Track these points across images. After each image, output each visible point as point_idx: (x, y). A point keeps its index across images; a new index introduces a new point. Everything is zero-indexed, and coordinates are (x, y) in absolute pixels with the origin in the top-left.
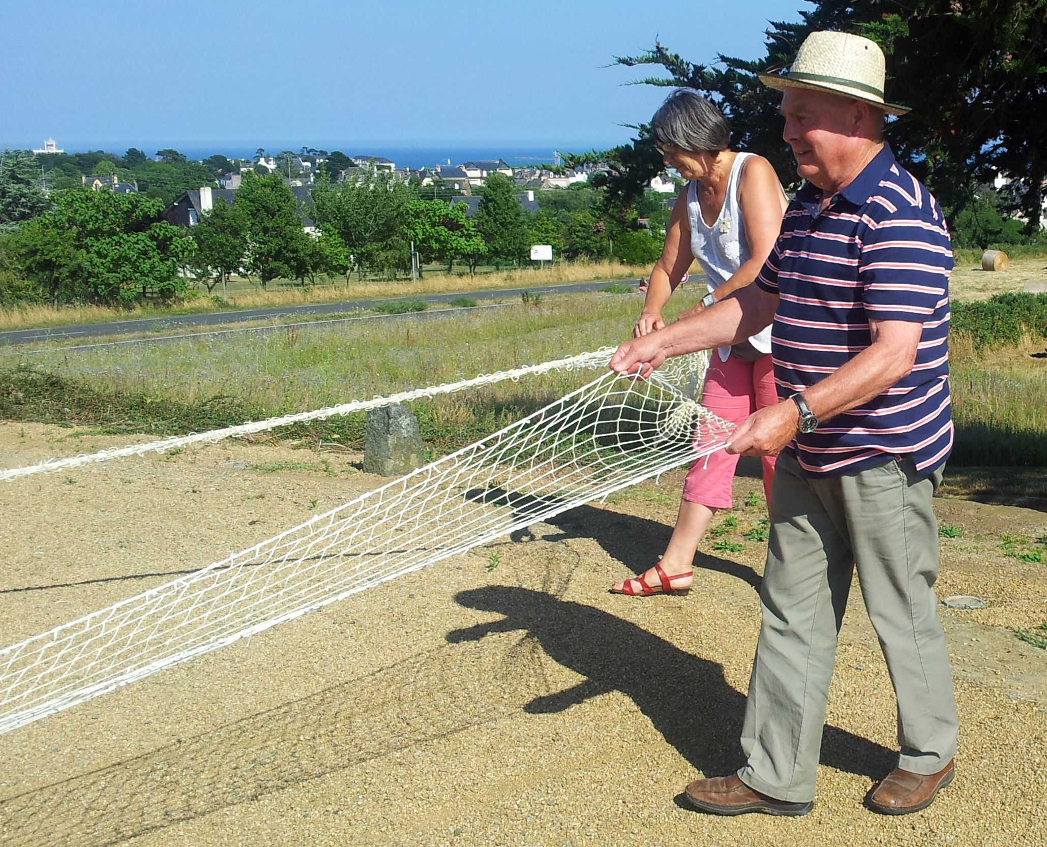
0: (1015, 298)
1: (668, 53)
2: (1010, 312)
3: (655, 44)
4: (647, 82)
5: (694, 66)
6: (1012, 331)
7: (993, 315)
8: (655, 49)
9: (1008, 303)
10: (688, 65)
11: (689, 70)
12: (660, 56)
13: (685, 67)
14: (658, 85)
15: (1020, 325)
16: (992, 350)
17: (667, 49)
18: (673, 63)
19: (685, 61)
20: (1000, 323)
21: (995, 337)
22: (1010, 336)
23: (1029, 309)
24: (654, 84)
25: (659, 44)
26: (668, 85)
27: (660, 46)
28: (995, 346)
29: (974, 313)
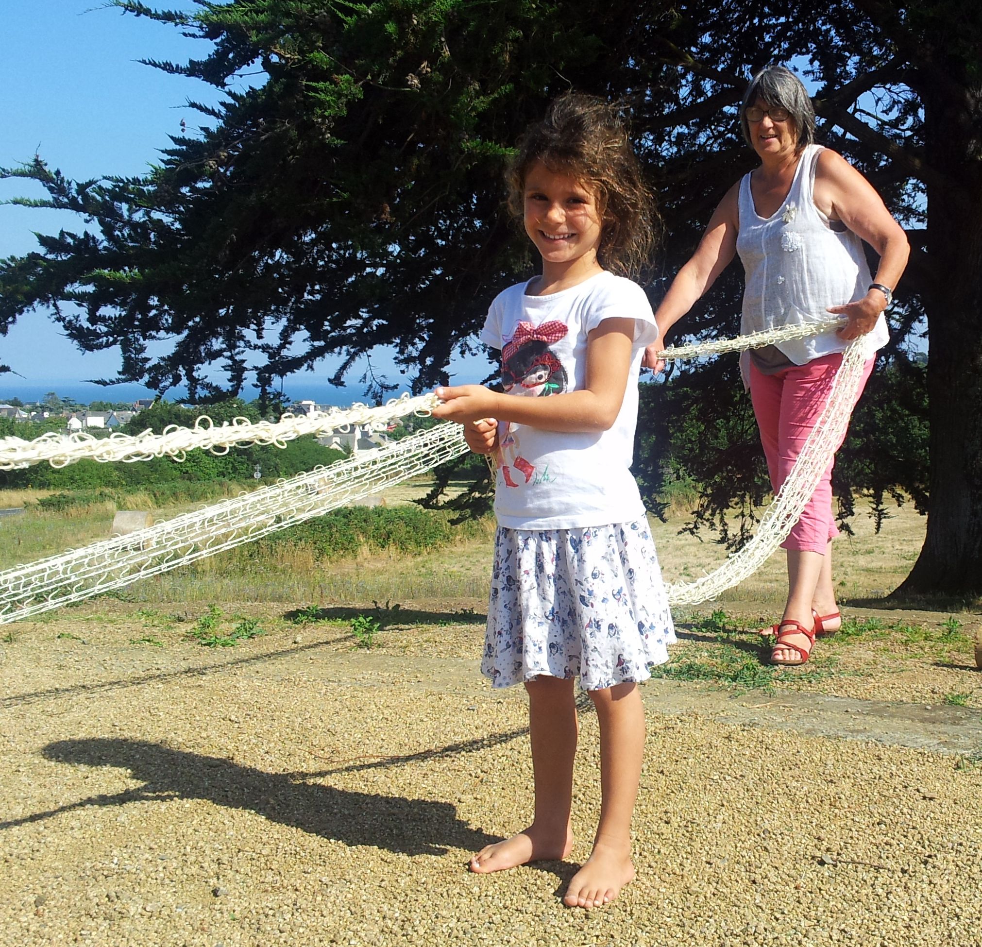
0: (351, 511)
1: (47, 169)
2: (347, 524)
3: (34, 157)
4: (16, 202)
5: (78, 184)
6: (350, 542)
7: (331, 528)
8: (32, 163)
9: (345, 516)
10: (69, 183)
11: (70, 189)
12: (38, 171)
13: (66, 185)
14: (30, 206)
15: (358, 535)
16: (331, 562)
17: (46, 165)
18: (52, 180)
19: (66, 179)
20: (338, 535)
21: (334, 549)
22: (348, 546)
23: (365, 521)
24: (25, 205)
25: (37, 156)
26: (42, 206)
27: (40, 159)
28: (335, 558)
29: (311, 526)
